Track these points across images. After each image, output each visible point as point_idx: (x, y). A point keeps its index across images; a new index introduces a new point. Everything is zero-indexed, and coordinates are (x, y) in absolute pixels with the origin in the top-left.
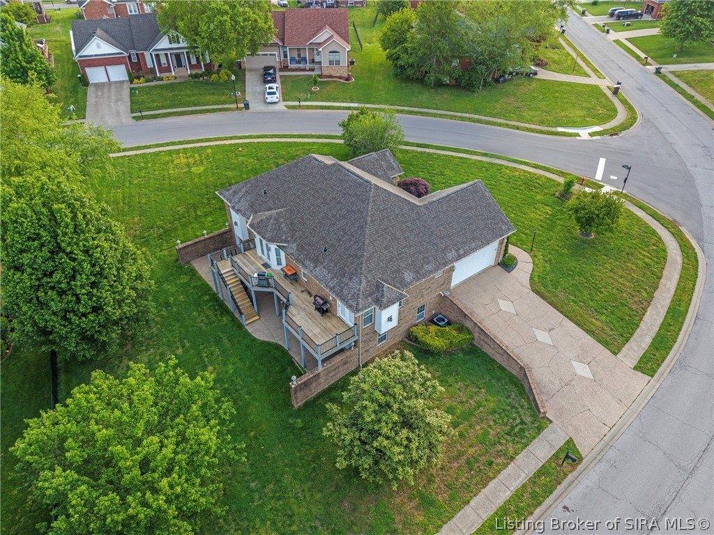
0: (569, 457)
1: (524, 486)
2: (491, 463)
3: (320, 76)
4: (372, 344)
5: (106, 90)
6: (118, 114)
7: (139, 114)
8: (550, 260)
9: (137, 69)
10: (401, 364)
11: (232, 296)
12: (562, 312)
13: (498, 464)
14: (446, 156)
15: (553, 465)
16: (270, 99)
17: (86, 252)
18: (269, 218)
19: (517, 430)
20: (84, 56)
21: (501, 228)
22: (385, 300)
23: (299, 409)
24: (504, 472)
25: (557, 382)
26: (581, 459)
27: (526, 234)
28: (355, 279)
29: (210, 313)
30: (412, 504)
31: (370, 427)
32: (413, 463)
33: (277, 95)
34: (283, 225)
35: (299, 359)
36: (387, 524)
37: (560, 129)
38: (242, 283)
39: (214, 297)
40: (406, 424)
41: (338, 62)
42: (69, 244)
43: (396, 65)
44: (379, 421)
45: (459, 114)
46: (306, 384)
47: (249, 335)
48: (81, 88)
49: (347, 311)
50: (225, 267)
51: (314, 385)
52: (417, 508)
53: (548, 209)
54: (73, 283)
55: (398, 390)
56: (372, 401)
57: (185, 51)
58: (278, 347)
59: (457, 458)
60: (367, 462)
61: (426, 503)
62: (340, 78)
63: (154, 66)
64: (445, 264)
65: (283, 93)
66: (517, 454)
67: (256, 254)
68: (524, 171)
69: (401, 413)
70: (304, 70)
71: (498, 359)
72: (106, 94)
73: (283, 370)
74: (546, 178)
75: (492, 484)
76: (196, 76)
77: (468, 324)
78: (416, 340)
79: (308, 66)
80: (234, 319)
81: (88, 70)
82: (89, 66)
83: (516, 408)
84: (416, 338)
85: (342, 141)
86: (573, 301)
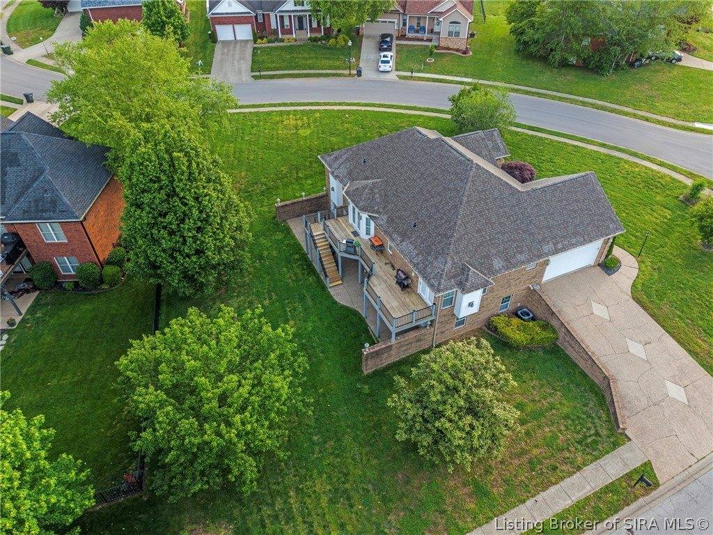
0: (643, 480)
1: (587, 498)
2: (555, 468)
3: (437, 47)
4: (448, 327)
5: (232, 47)
6: (240, 71)
7: (258, 74)
8: (659, 269)
9: (261, 30)
10: (476, 351)
11: (320, 258)
12: (663, 327)
13: (562, 471)
14: (559, 142)
15: (624, 484)
16: (383, 67)
17: (196, 199)
18: (364, 188)
19: (589, 440)
20: (216, 14)
21: (608, 226)
22: (468, 284)
23: (368, 376)
24: (568, 481)
25: (644, 400)
26: (657, 485)
27: (636, 237)
28: (441, 259)
29: (298, 271)
30: (466, 490)
31: (435, 406)
32: (473, 451)
33: (391, 64)
34: (377, 196)
35: (374, 329)
36: (437, 503)
37: (698, 125)
38: (331, 247)
39: (304, 258)
40: (472, 411)
41: (457, 34)
42: (183, 190)
43: (519, 40)
44: (445, 403)
45: (581, 99)
46: (377, 354)
47: (331, 297)
48: (210, 44)
49: (428, 290)
50: (317, 230)
51: (386, 355)
52: (470, 495)
53: (668, 213)
54: (182, 225)
55: (468, 376)
56: (441, 382)
57: (308, 14)
58: (355, 313)
59: (519, 456)
60: (426, 440)
61: (480, 492)
62: (457, 50)
63: (278, 28)
64: (539, 257)
65: (397, 63)
66: (585, 465)
67: (347, 221)
68: (646, 167)
69: (468, 399)
70: (422, 40)
71: (581, 364)
72: (231, 52)
73: (357, 336)
74: (671, 177)
75: (552, 489)
76: (315, 40)
77: (554, 323)
78: (495, 330)
79: (426, 36)
80: (319, 281)
81: (218, 27)
82: (220, 23)
83: (592, 418)
84: (496, 328)
85: (449, 117)
86: (679, 317)
